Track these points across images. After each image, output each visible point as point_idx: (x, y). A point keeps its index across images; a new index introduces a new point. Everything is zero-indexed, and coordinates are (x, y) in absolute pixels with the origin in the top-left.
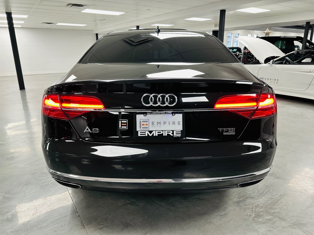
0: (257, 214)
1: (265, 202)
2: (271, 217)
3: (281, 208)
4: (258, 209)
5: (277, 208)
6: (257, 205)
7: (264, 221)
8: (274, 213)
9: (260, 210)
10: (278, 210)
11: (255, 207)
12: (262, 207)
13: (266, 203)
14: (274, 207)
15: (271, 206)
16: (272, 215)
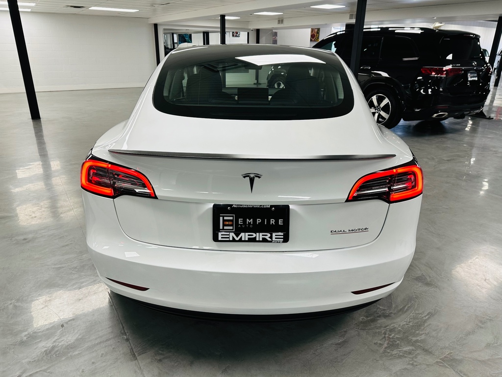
0: (391, 343)
1: (405, 323)
2: (411, 348)
3: (428, 333)
5: (422, 334)
7: (401, 354)
8: (417, 341)
9: (396, 336)
10: (423, 337)
11: (390, 331)
12: (399, 332)
13: (406, 326)
14: (417, 332)
15: (413, 331)
16: (412, 345)
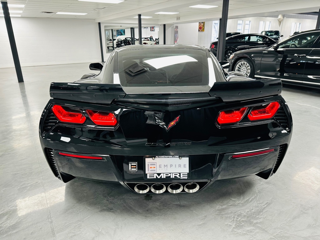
0: (238, 224)
1: (249, 210)
2: (252, 228)
3: (265, 217)
4: (240, 218)
5: (260, 218)
6: (239, 214)
7: (244, 232)
8: (257, 223)
9: (242, 219)
10: (261, 220)
11: (238, 216)
12: (245, 216)
13: (250, 212)
14: (258, 216)
15: (255, 216)
16: (253, 226)
